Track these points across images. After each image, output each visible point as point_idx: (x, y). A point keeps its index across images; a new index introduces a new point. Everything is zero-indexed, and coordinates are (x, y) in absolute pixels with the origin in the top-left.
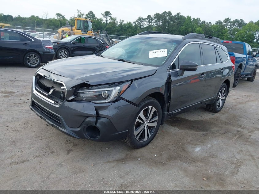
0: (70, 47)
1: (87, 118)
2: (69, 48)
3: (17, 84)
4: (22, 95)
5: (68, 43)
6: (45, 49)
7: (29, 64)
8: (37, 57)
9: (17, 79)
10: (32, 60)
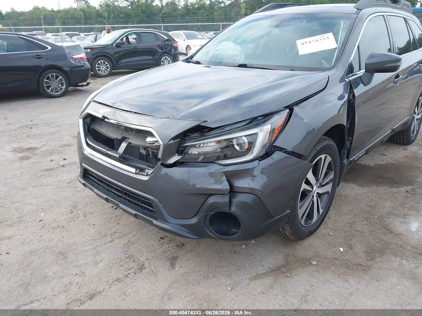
0: (112, 54)
1: (208, 197)
2: (110, 55)
3: (38, 132)
4: (51, 153)
5: (109, 47)
6: (73, 62)
7: (49, 91)
8: (61, 77)
9: (35, 122)
10: (54, 84)
